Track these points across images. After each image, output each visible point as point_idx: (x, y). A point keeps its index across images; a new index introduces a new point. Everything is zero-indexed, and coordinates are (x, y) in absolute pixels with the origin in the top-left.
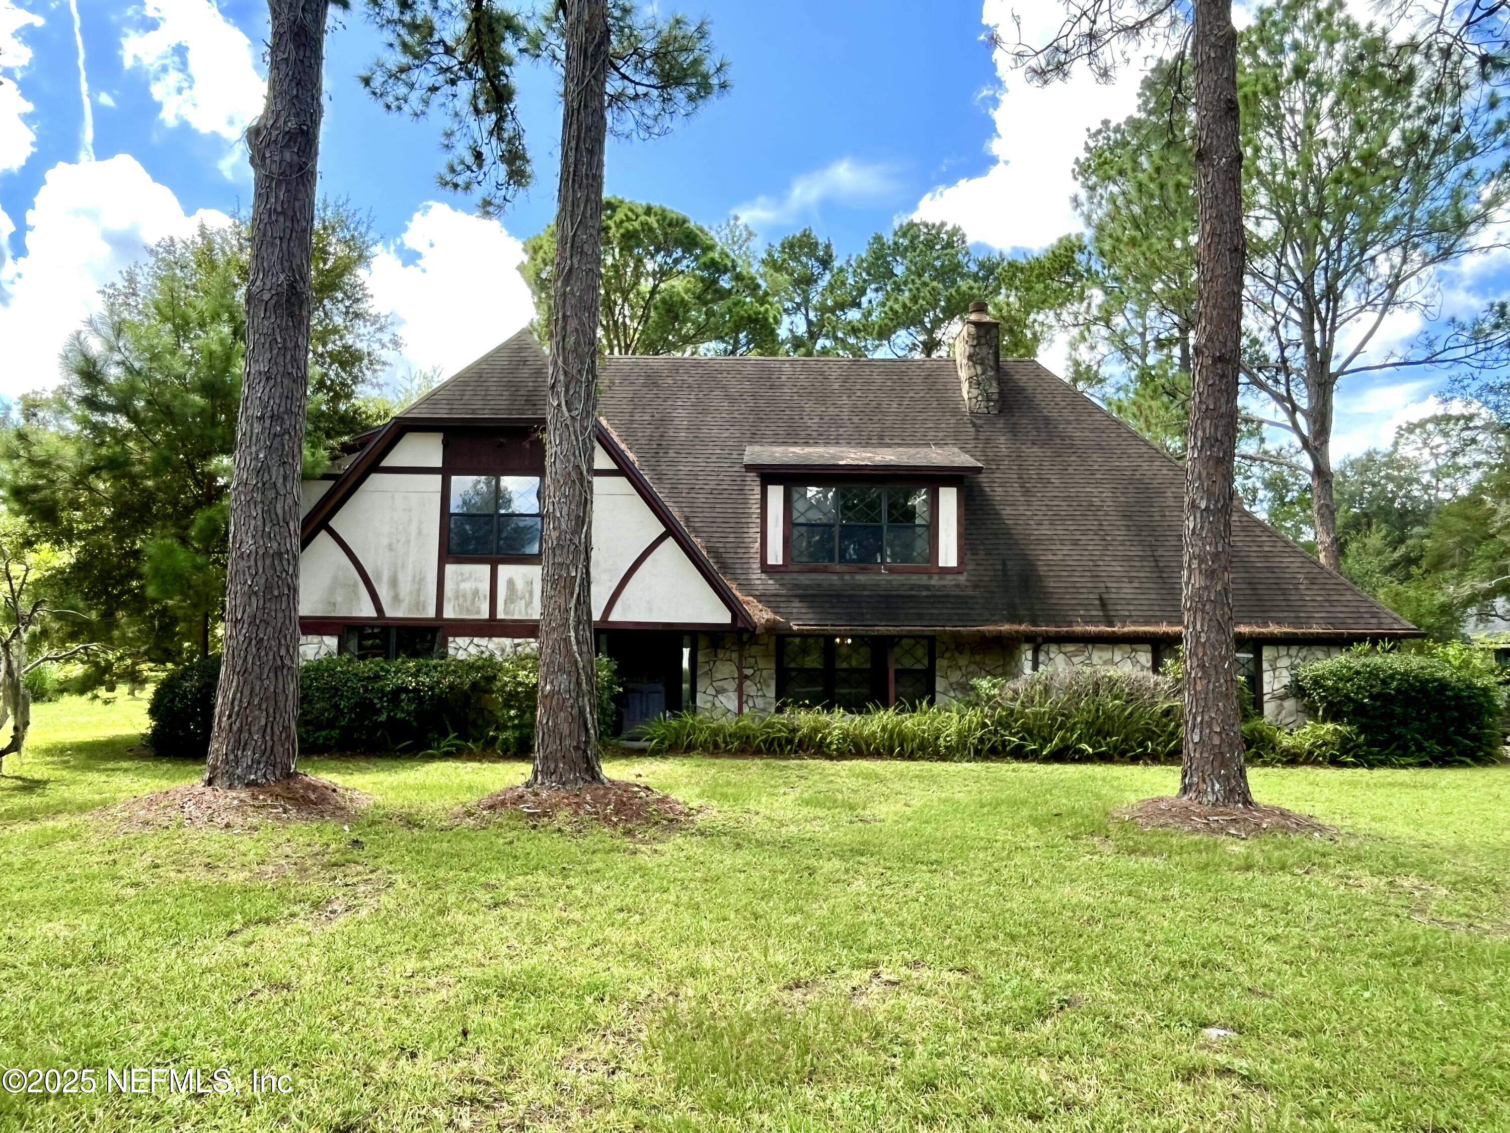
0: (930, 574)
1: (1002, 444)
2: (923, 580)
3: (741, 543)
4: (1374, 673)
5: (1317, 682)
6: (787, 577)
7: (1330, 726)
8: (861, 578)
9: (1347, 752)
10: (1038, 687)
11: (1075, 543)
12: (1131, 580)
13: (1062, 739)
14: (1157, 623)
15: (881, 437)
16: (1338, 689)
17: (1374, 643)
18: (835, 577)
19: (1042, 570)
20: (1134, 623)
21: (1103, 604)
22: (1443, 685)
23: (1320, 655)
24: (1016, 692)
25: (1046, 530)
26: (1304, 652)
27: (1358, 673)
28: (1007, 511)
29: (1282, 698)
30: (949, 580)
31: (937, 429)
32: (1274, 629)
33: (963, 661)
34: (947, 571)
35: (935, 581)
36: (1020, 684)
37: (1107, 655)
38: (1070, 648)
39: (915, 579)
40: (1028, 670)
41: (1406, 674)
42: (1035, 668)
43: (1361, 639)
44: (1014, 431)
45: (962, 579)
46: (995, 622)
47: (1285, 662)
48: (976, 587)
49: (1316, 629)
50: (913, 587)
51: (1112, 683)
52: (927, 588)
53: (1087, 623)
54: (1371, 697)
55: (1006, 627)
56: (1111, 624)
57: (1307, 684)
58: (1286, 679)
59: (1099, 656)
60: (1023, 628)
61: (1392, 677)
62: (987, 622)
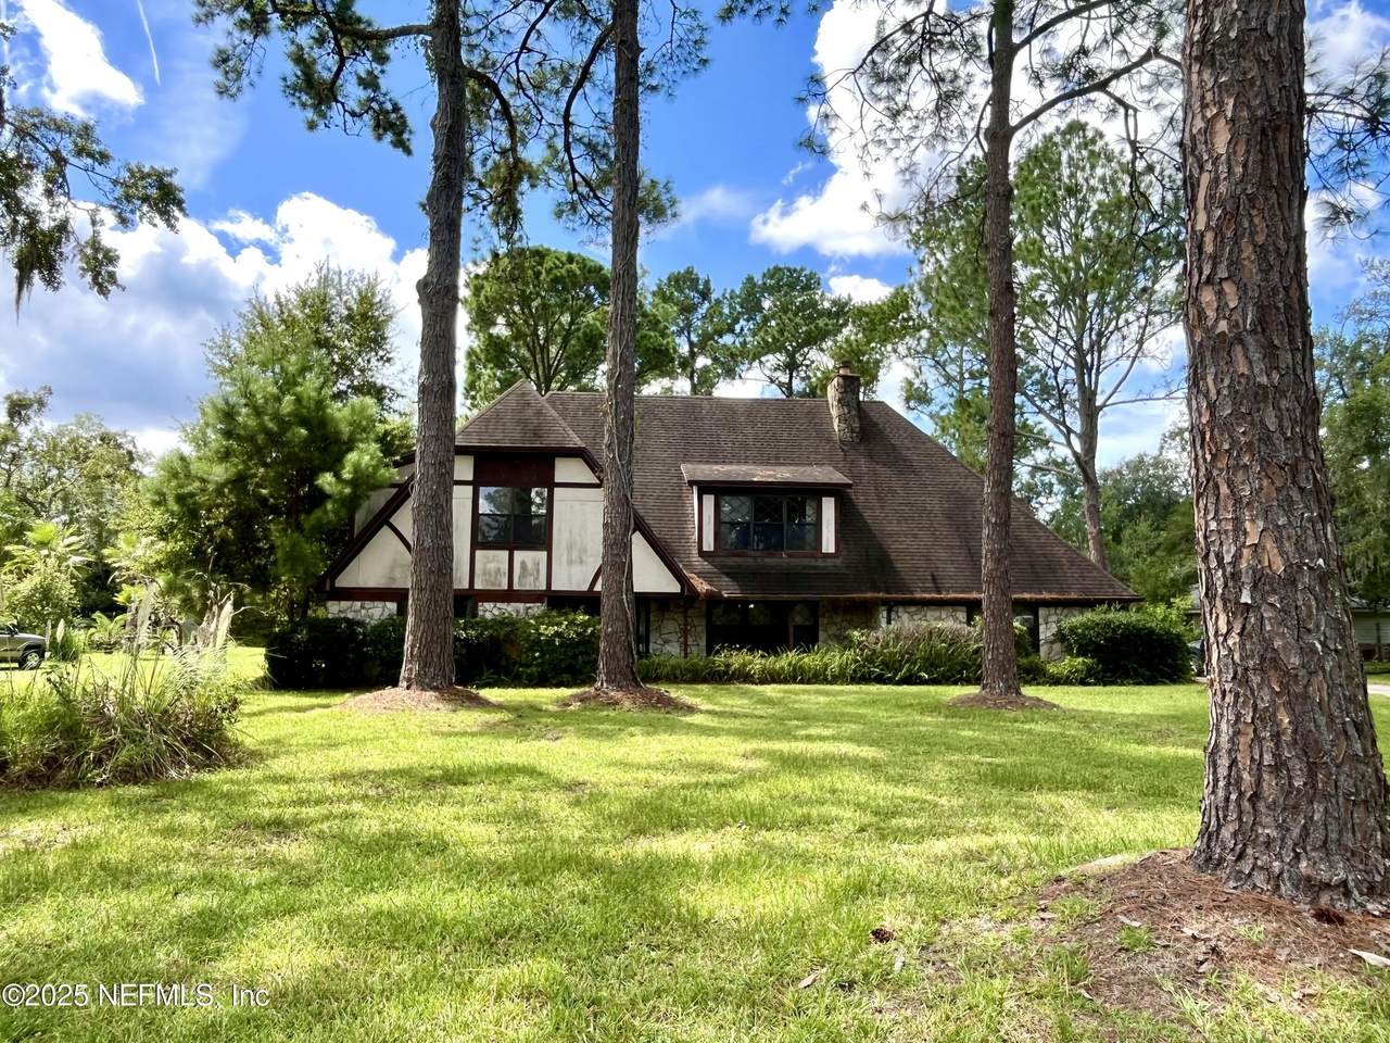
0: (816, 558)
1: (863, 464)
2: (813, 562)
3: (683, 537)
4: (1108, 624)
5: (1072, 630)
6: (717, 559)
7: (1080, 659)
8: (769, 561)
9: (1091, 677)
10: (892, 635)
11: (915, 536)
12: (953, 562)
13: (909, 670)
14: (970, 592)
15: (778, 458)
16: (1085, 635)
17: (1110, 605)
18: (751, 560)
19: (893, 556)
20: (955, 592)
21: (934, 579)
22: (1151, 631)
23: (1076, 613)
24: (877, 638)
25: (894, 528)
26: (1065, 611)
27: (1098, 624)
28: (867, 514)
29: (1052, 643)
30: (829, 562)
31: (817, 453)
32: (1046, 596)
33: (838, 619)
34: (828, 555)
35: (820, 563)
36: (880, 634)
37: (937, 614)
38: (913, 609)
39: (806, 562)
40: (884, 625)
41: (1128, 625)
42: (889, 622)
43: (1101, 602)
44: (871, 456)
45: (838, 561)
46: (862, 592)
47: (1054, 618)
48: (847, 567)
49: (1073, 596)
50: (804, 567)
51: (940, 632)
52: (815, 568)
53: (924, 592)
54: (1105, 639)
55: (869, 595)
56: (939, 592)
57: (1066, 632)
58: (1054, 629)
59: (931, 614)
60: (881, 595)
61: (1119, 627)
62: (856, 591)
